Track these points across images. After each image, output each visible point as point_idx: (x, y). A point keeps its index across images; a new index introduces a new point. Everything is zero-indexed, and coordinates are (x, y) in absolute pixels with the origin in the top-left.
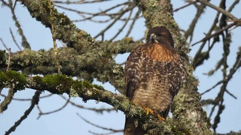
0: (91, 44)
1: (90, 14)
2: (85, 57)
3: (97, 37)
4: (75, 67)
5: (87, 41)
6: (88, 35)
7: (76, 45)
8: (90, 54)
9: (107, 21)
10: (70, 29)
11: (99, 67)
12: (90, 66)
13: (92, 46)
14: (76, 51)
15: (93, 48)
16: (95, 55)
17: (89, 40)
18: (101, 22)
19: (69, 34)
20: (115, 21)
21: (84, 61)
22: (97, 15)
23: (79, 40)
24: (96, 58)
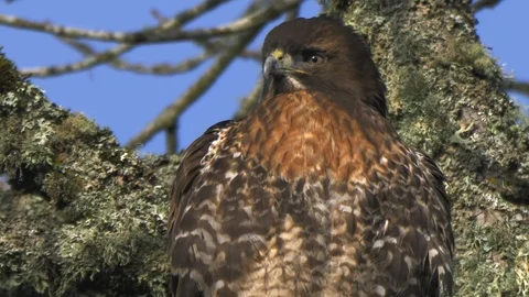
0: (116, 174)
1: (111, 39)
2: (92, 230)
3: (145, 139)
4: (51, 280)
5: (96, 158)
6: (100, 134)
7: (48, 181)
8: (115, 216)
9: (193, 65)
10: (20, 110)
11: (157, 273)
12: (118, 269)
13: (120, 180)
14: (50, 207)
15: (124, 191)
16: (137, 221)
17: (104, 157)
18: (159, 71)
19: (17, 131)
20: (224, 65)
21: (91, 248)
22: (139, 39)
23: (62, 156)
24: (140, 234)
